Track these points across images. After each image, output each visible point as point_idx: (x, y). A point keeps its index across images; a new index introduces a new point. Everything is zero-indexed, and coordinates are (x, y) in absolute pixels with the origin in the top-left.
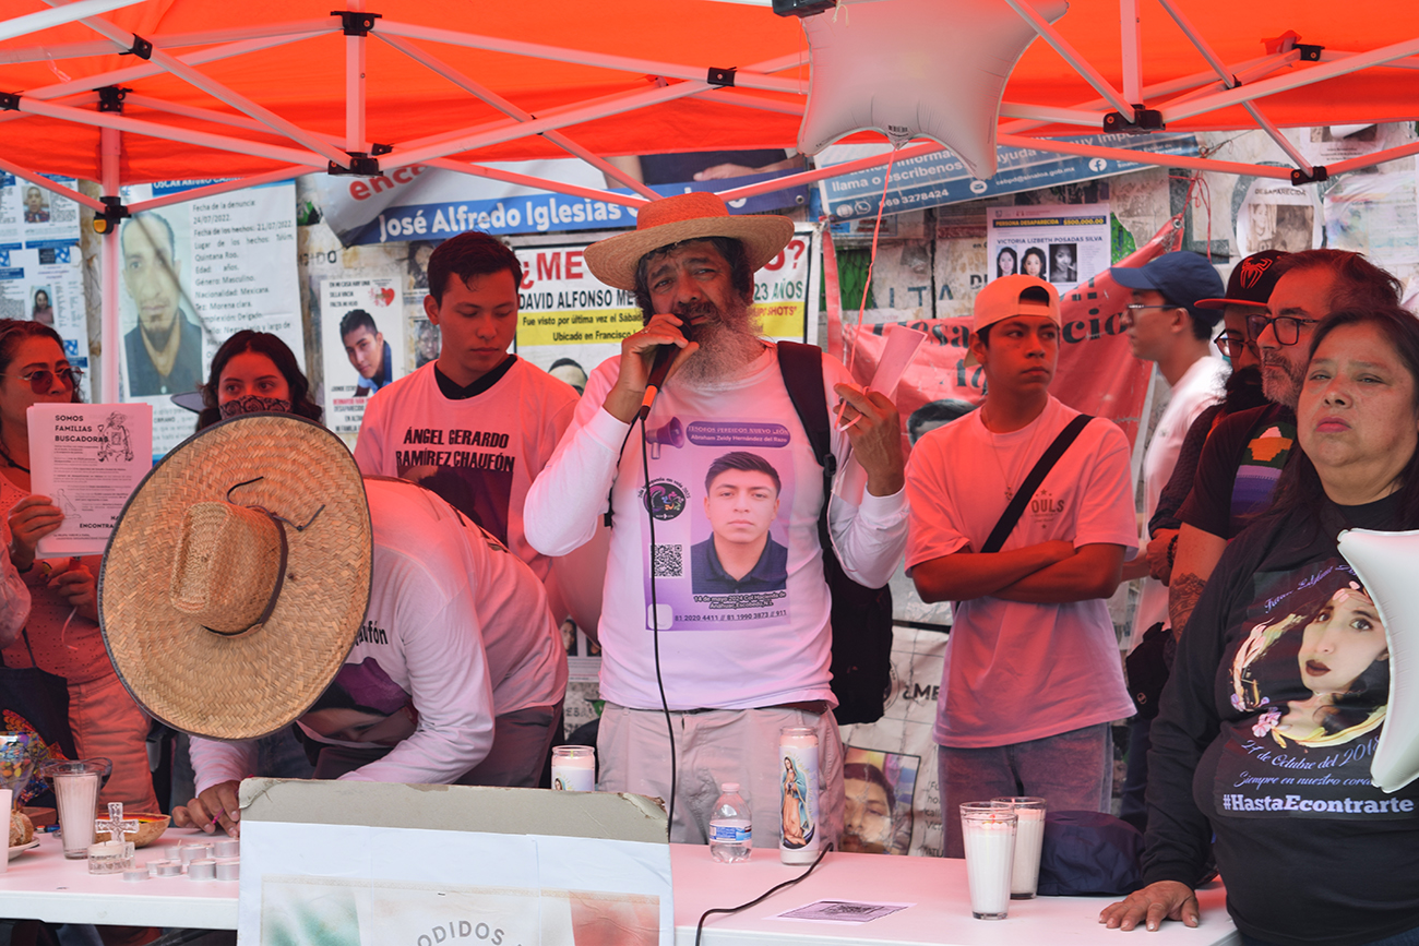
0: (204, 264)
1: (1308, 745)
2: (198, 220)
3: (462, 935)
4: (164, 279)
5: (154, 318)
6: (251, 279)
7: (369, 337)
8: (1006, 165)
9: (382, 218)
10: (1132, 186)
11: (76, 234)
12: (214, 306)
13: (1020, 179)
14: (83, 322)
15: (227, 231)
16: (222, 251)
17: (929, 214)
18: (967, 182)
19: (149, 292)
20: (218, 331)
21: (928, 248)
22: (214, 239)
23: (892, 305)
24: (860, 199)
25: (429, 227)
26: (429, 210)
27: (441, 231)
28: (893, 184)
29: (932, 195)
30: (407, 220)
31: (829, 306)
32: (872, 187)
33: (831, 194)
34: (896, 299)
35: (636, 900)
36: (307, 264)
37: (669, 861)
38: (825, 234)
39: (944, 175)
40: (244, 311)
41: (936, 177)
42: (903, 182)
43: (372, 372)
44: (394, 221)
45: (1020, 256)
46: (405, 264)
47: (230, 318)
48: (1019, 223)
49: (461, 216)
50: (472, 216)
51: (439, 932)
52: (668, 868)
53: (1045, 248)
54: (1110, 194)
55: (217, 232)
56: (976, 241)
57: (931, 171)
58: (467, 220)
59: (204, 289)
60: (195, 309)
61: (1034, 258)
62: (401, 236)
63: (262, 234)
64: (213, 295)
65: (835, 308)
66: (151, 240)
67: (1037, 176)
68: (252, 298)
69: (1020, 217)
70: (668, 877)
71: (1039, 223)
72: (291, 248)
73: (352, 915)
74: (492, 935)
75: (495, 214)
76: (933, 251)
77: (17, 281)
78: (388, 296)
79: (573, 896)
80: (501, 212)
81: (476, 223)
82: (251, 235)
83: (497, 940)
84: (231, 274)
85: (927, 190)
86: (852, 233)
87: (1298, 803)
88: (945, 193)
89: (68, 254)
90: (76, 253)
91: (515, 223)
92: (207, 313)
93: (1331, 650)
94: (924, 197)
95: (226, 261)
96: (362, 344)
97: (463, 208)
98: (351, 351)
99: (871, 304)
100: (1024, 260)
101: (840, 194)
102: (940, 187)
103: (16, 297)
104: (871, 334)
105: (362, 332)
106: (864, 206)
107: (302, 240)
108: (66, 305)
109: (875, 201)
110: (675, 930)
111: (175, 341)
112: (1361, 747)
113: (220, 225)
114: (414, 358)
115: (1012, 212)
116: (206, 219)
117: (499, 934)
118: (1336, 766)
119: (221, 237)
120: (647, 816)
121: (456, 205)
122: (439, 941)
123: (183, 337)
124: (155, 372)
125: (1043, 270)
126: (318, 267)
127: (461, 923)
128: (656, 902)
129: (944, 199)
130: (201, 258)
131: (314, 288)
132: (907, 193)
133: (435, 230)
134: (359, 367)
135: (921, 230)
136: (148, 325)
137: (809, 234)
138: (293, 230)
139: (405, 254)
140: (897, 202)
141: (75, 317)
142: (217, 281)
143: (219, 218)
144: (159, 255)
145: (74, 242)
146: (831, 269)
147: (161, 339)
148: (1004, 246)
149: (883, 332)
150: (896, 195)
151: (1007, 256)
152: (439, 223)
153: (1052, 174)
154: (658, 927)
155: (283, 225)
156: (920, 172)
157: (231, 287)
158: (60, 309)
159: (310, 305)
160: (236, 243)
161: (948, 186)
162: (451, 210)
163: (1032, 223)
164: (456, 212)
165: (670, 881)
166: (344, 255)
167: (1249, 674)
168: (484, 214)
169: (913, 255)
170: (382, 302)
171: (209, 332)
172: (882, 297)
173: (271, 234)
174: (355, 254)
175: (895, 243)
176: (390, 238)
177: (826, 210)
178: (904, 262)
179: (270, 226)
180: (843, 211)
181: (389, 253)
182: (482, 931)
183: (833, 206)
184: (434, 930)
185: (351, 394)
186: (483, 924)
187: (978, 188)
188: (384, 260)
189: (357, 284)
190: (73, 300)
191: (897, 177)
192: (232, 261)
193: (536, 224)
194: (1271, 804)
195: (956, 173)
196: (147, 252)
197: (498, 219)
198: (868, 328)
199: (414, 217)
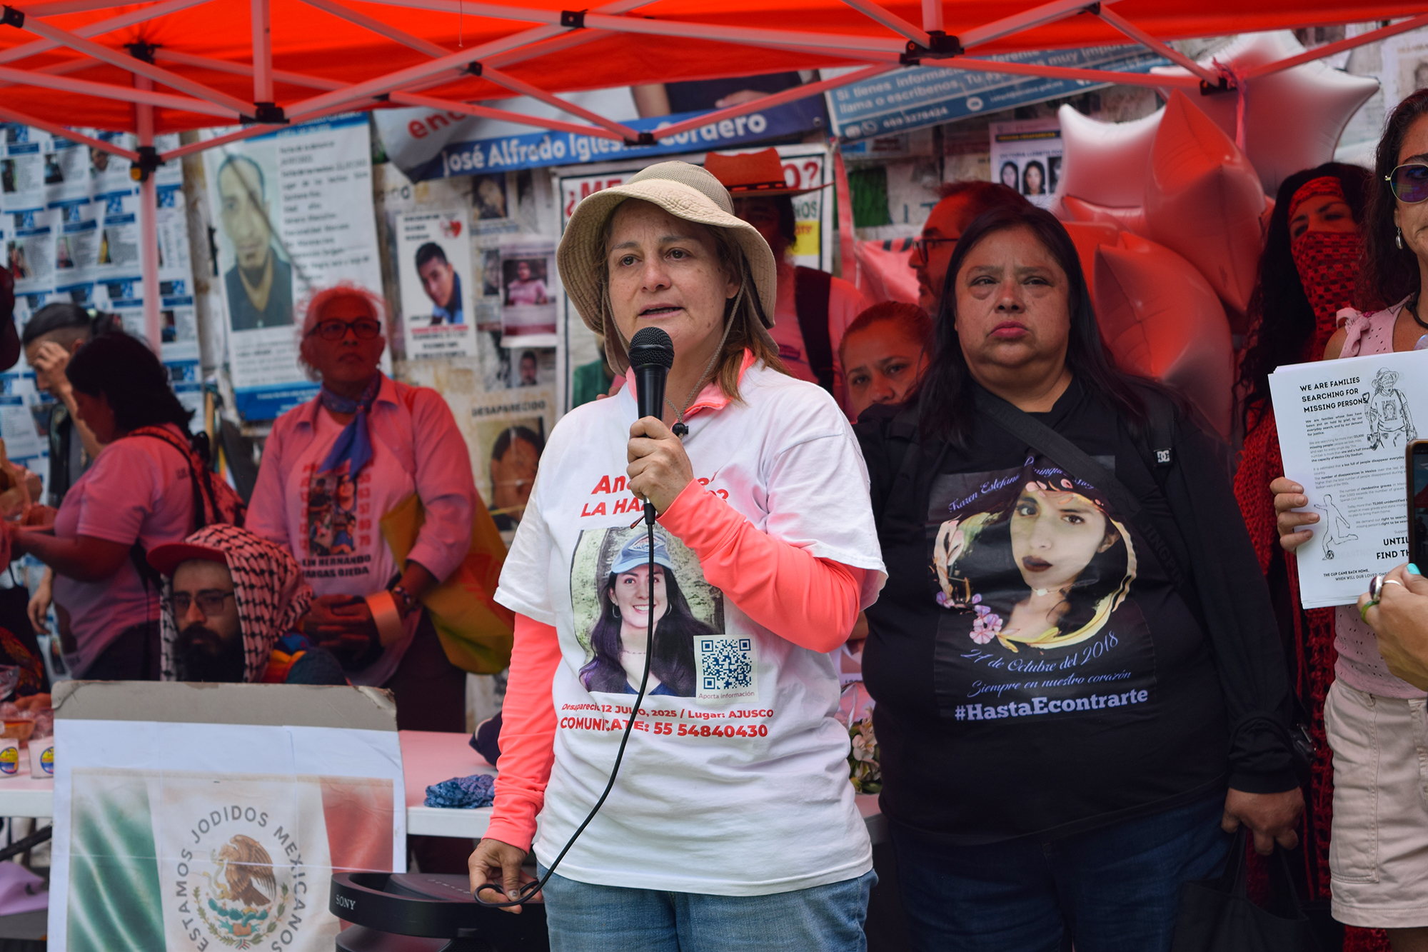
0: (292, 204)
1: (1041, 646)
2: (284, 162)
3: (234, 818)
4: (257, 220)
5: (250, 256)
6: (332, 216)
7: (441, 268)
8: (999, 82)
9: (444, 154)
10: (1121, 97)
11: (179, 179)
12: (302, 243)
13: (1012, 95)
14: (188, 263)
15: (310, 171)
16: (306, 190)
17: (938, 131)
18: (963, 101)
19: (244, 231)
20: (305, 267)
21: (937, 165)
22: (298, 180)
23: (906, 220)
24: (866, 120)
25: (486, 160)
26: (486, 146)
27: (497, 165)
28: (896, 104)
29: (932, 114)
30: (466, 155)
31: (843, 224)
32: (876, 108)
33: (840, 116)
34: (911, 216)
35: (376, 783)
36: (383, 200)
37: (399, 748)
38: (836, 155)
39: (942, 93)
40: (328, 247)
41: (934, 96)
42: (905, 102)
43: (445, 301)
44: (455, 157)
45: (1022, 167)
46: (470, 198)
47: (316, 254)
48: (1020, 137)
49: (513, 150)
50: (523, 149)
51: (216, 816)
52: (399, 753)
53: (1044, 160)
54: (1102, 106)
55: (301, 172)
56: (980, 156)
57: (930, 90)
58: (519, 154)
59: (292, 227)
60: (285, 246)
61: (1034, 172)
62: (462, 172)
63: (342, 173)
64: (300, 232)
65: (848, 227)
66: (244, 182)
67: (1029, 91)
68: (336, 235)
69: (1020, 131)
70: (399, 761)
71: (1036, 136)
72: (366, 185)
73: (145, 802)
74: (258, 818)
75: (543, 147)
76: (942, 167)
77: (130, 226)
78: (456, 228)
79: (324, 781)
80: (547, 145)
81: (527, 155)
82: (333, 174)
83: (262, 823)
84: (315, 212)
85: (927, 108)
86: (867, 153)
87: (1046, 705)
88: (945, 111)
89: (172, 198)
90: (179, 197)
91: (560, 154)
92: (295, 250)
93: (1048, 545)
94: (925, 115)
95: (310, 200)
96: (435, 275)
97: (514, 142)
98: (425, 282)
99: (886, 220)
100: (1026, 174)
101: (847, 115)
102: (939, 106)
103: (130, 241)
104: (879, 250)
105: (435, 264)
106: (871, 126)
107: (377, 178)
108: (173, 247)
109: (880, 121)
110: (407, 811)
111: (268, 278)
112: (1099, 645)
113: (304, 166)
114: (481, 286)
115: (1013, 127)
116: (292, 161)
117: (264, 817)
118: (1078, 665)
119: (306, 177)
120: (379, 707)
121: (509, 139)
122: (215, 824)
123: (276, 274)
124: (252, 307)
125: (1043, 182)
126: (393, 203)
127: (233, 808)
128: (390, 785)
129: (944, 117)
130: (288, 198)
131: (391, 223)
132: (909, 112)
133: (492, 163)
134: (434, 297)
135: (930, 148)
136: (244, 263)
137: (822, 156)
138: (368, 168)
139: (469, 188)
140: (900, 121)
141: (181, 258)
142: (303, 220)
143: (303, 160)
144: (252, 196)
145: (176, 187)
146: (842, 188)
147: (256, 276)
148: (1005, 160)
149: (892, 247)
150: (898, 115)
151: (1009, 170)
152: (495, 158)
153: (1042, 88)
154: (393, 808)
155: (360, 163)
156: (920, 91)
157: (316, 224)
158: (169, 251)
159: (387, 239)
160: (319, 182)
161: (947, 104)
162: (504, 144)
163: (1031, 136)
164: (509, 146)
165: (400, 765)
166: (417, 191)
167: (957, 572)
168: (532, 147)
169: (923, 172)
170: (451, 234)
171: (298, 268)
172: (896, 213)
173: (350, 173)
174: (426, 190)
175: (907, 161)
176: (453, 173)
177: (836, 130)
178: (915, 179)
179: (349, 165)
180: (852, 132)
181: (455, 186)
182: (250, 814)
183: (843, 128)
184: (212, 815)
185: (425, 324)
186: (250, 809)
187: (975, 105)
188: (451, 194)
189: (428, 217)
190: (179, 243)
191: (899, 97)
192: (316, 200)
193: (578, 155)
194: (1017, 710)
195: (952, 91)
196: (241, 194)
197: (546, 151)
198: (878, 245)
199: (472, 151)
